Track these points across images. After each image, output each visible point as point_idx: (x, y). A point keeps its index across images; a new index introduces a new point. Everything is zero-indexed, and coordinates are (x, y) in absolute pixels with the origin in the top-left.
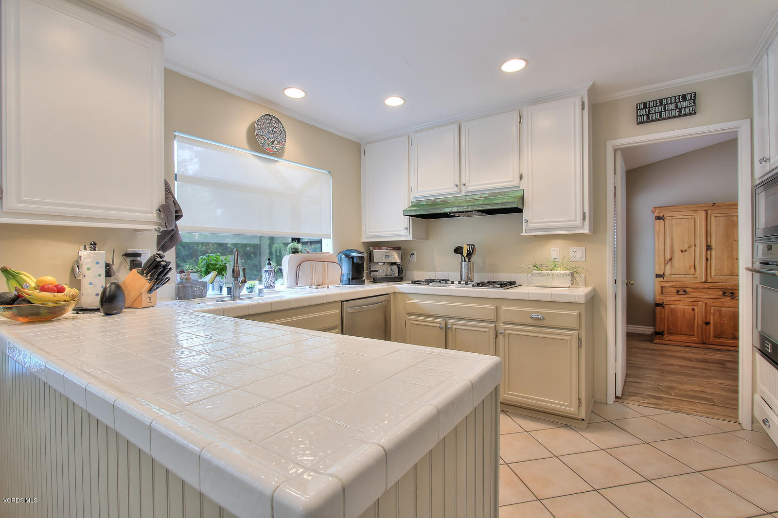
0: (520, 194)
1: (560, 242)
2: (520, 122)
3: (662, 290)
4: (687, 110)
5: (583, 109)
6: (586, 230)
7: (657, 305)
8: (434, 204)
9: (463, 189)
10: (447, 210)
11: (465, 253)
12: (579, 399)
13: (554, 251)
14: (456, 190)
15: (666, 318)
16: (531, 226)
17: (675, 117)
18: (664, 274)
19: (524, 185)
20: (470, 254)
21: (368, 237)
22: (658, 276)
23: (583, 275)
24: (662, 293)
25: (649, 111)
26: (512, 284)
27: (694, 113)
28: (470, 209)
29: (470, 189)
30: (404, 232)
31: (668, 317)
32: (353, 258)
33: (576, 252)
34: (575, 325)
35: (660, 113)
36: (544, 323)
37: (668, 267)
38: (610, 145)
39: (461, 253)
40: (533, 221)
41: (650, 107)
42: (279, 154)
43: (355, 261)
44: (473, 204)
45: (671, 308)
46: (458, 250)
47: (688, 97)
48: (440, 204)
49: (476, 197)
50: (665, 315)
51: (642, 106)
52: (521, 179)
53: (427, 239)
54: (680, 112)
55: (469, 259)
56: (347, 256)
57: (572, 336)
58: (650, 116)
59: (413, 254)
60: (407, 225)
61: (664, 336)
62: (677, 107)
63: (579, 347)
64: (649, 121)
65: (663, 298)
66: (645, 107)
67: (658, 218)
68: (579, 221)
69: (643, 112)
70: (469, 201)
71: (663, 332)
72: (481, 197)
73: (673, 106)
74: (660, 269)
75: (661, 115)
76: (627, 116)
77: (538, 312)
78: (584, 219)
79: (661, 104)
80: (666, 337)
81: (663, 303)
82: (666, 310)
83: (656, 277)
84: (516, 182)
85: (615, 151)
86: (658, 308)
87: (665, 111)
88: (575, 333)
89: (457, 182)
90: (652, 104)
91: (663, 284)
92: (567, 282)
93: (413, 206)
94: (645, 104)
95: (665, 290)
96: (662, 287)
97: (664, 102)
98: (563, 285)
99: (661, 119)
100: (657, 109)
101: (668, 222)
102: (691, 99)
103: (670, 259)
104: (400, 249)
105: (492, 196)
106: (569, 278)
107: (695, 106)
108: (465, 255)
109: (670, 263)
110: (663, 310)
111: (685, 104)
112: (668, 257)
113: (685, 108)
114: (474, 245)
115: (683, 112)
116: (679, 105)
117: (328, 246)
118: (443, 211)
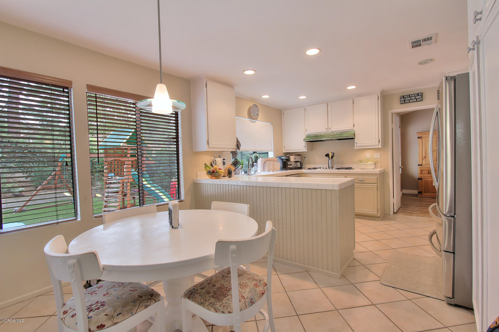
0: (354, 132)
1: (370, 151)
2: (353, 103)
3: (421, 172)
4: (419, 99)
5: (378, 99)
6: (380, 147)
7: (419, 179)
8: (316, 136)
9: (329, 130)
10: (323, 139)
11: (330, 156)
12: (378, 209)
13: (368, 155)
14: (326, 130)
15: (423, 185)
16: (358, 145)
17: (415, 102)
18: (422, 164)
19: (355, 129)
20: (332, 157)
21: (286, 151)
22: (419, 165)
23: (380, 164)
24: (421, 173)
25: (405, 99)
26: (350, 168)
27: (422, 100)
28: (333, 139)
29: (332, 130)
30: (303, 148)
31: (424, 185)
32: (283, 159)
33: (377, 155)
34: (376, 182)
35: (409, 100)
36: (364, 182)
37: (424, 161)
38: (390, 112)
39: (329, 157)
40: (359, 143)
41: (405, 98)
42: (256, 119)
43: (284, 161)
44: (334, 136)
45: (426, 180)
46: (327, 155)
47: (420, 94)
48: (319, 136)
49: (335, 134)
50: (422, 184)
51: (402, 97)
52: (354, 126)
53: (312, 151)
54: (417, 100)
55: (332, 159)
56: (280, 158)
57: (374, 186)
58: (405, 101)
59: (305, 157)
60: (304, 145)
61: (422, 194)
62: (415, 98)
63: (377, 190)
64: (405, 103)
65: (422, 175)
66: (403, 98)
67: (419, 138)
68: (377, 143)
69: (402, 100)
70: (332, 135)
71: (422, 192)
72: (337, 133)
73: (414, 98)
74: (420, 162)
75: (409, 101)
76: (397, 100)
77: (361, 178)
78: (379, 142)
79: (409, 97)
80: (424, 194)
81: (422, 178)
82: (423, 182)
83: (418, 166)
84: (352, 128)
85: (392, 114)
86: (419, 180)
87: (411, 100)
88: (375, 185)
89: (327, 127)
90: (406, 96)
91: (422, 169)
92: (373, 167)
93: (307, 137)
94: (403, 96)
95: (423, 172)
96: (421, 171)
97: (411, 96)
98: (371, 168)
99: (409, 102)
100: (408, 99)
101: (423, 139)
102: (421, 95)
103: (425, 157)
104: (300, 155)
105: (342, 133)
106: (374, 165)
107: (422, 98)
108: (330, 157)
109: (425, 159)
110: (422, 181)
111: (418, 97)
112: (424, 156)
113: (418, 99)
114: (334, 153)
115: (418, 100)
116: (416, 98)
117: (271, 155)
118: (321, 140)
